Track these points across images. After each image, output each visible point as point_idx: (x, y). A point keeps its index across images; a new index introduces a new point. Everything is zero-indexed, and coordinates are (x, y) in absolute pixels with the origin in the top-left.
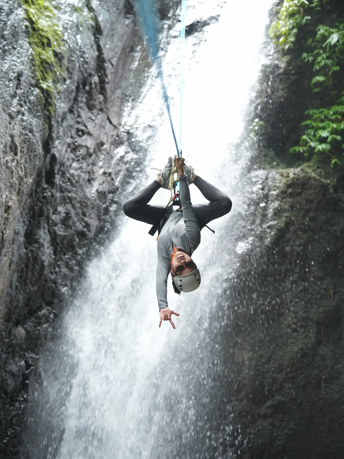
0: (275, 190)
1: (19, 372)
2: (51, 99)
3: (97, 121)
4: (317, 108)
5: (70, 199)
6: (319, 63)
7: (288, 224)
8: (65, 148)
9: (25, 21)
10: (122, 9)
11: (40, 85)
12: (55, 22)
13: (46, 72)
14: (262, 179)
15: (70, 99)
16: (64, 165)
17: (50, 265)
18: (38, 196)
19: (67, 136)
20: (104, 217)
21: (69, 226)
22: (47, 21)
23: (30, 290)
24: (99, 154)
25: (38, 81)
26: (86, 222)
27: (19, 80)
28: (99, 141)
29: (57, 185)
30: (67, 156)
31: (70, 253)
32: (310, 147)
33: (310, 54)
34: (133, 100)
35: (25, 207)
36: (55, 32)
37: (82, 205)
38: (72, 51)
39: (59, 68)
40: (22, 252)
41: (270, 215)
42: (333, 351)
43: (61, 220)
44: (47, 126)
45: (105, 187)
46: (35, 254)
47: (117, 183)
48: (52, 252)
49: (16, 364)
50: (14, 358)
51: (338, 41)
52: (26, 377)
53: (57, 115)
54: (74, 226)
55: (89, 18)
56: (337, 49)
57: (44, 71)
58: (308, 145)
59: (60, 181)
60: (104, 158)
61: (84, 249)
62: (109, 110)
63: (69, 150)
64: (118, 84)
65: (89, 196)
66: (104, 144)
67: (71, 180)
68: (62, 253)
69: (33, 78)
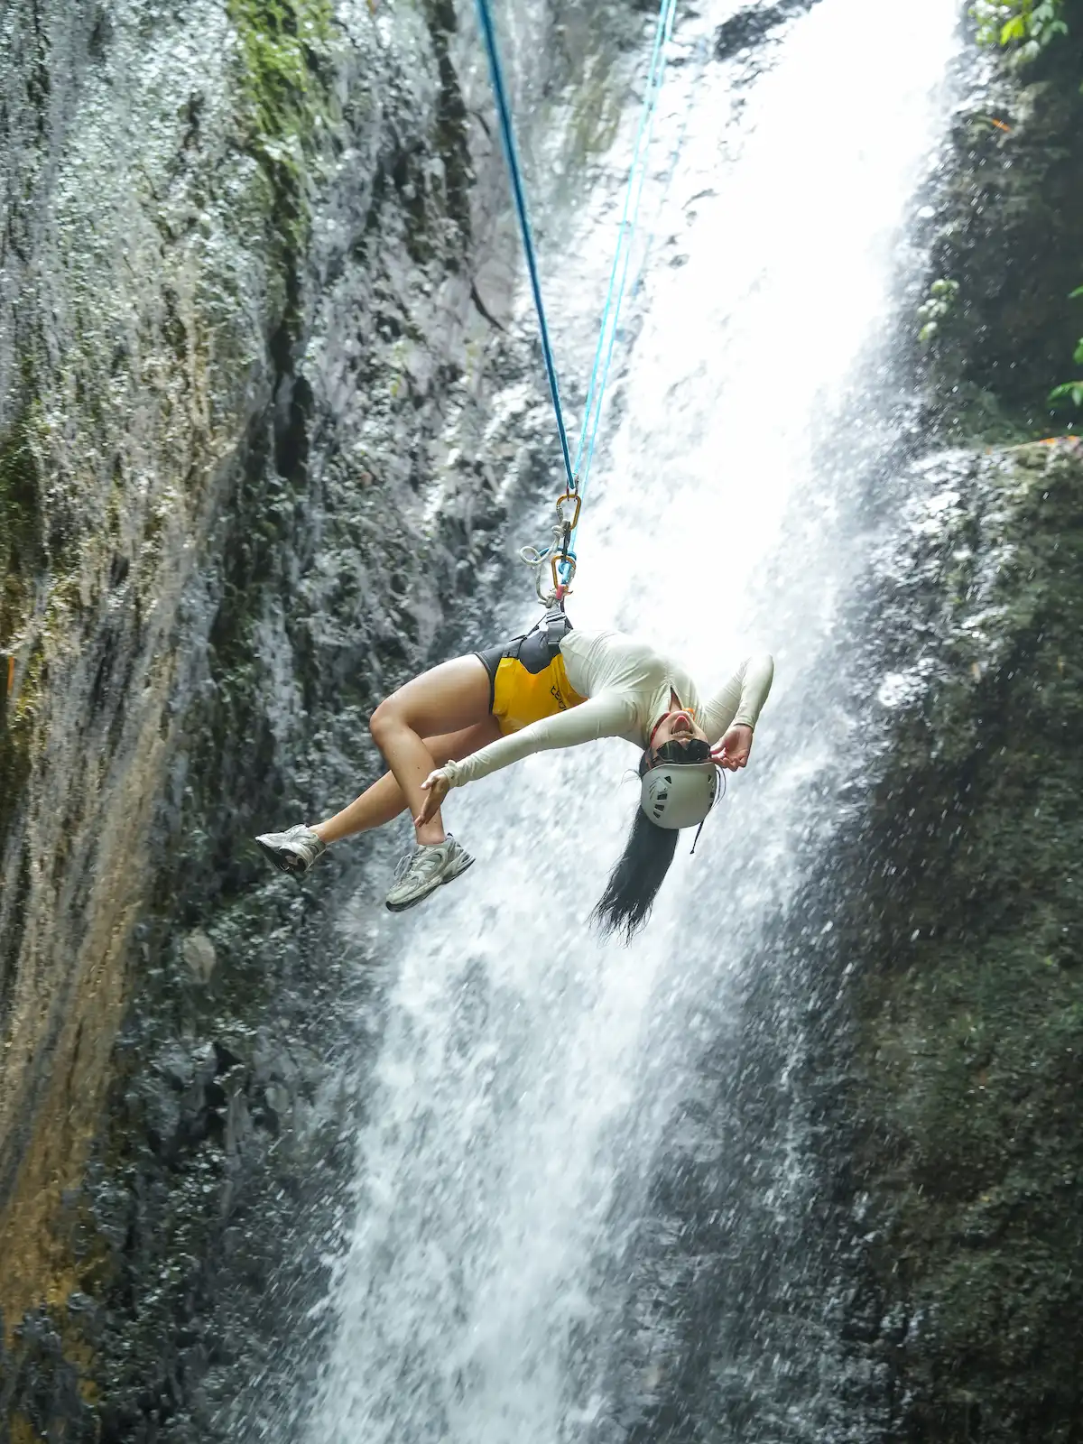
1: (194, 1076)
2: (296, 195)
3: (439, 300)
5: (355, 531)
8: (339, 367)
11: (259, 148)
13: (280, 110)
15: (357, 214)
16: (334, 423)
17: (290, 739)
18: (252, 509)
19: (344, 332)
20: (459, 601)
21: (350, 617)
23: (229, 815)
24: (445, 402)
25: (254, 132)
26: (403, 612)
27: (194, 121)
28: (444, 363)
29: (313, 484)
30: (344, 395)
31: (356, 708)
35: (213, 538)
37: (391, 557)
38: (363, 58)
39: (319, 104)
40: (203, 688)
43: (327, 597)
44: (281, 280)
45: (464, 507)
46: (244, 699)
47: (500, 498)
48: (297, 696)
49: (187, 1051)
50: (177, 1032)
52: (216, 1096)
53: (313, 252)
54: (368, 621)
57: (274, 107)
59: (323, 473)
60: (460, 418)
62: (476, 271)
63: (352, 377)
64: (502, 192)
65: (412, 527)
66: (461, 373)
67: (356, 472)
68: (329, 705)
69: (238, 123)
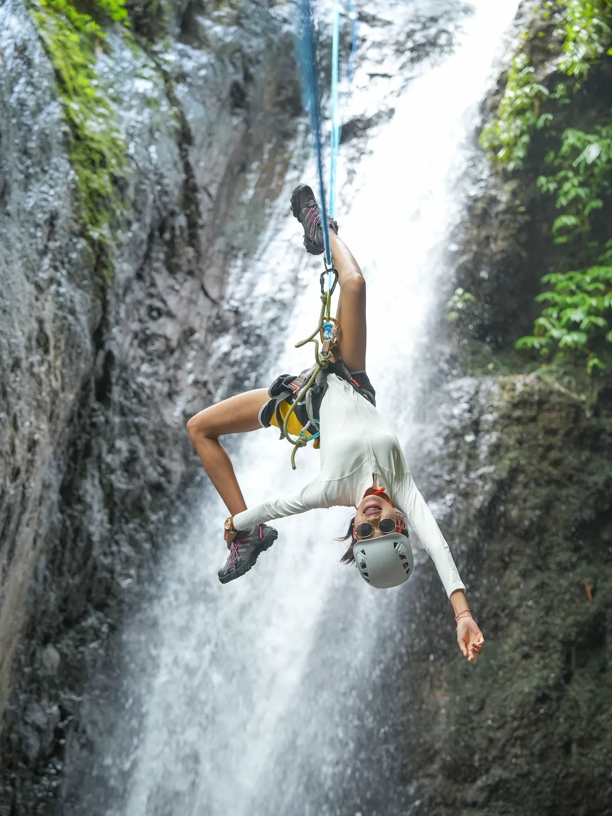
0: (491, 413)
1: (48, 724)
2: (107, 256)
3: (183, 293)
4: (563, 272)
5: (136, 426)
6: (566, 193)
7: (514, 472)
8: (129, 339)
9: (63, 124)
10: (227, 99)
11: (87, 234)
12: (113, 124)
13: (98, 211)
14: (468, 393)
15: (138, 256)
16: (126, 369)
17: (102, 540)
18: (82, 422)
19: (131, 319)
21: (135, 473)
22: (99, 124)
23: (68, 584)
24: (187, 349)
25: (84, 226)
26: (163, 467)
27: (53, 225)
28: (186, 327)
29: (115, 404)
30: (132, 353)
31: (138, 521)
32: (552, 338)
33: (551, 179)
34: (245, 255)
35: (61, 441)
36: (114, 141)
37: (157, 438)
38: (142, 173)
39: (119, 203)
40: (55, 519)
41: (482, 456)
42: (591, 691)
43: (122, 463)
44: (99, 303)
45: (197, 407)
46: (77, 523)
48: (105, 518)
49: (44, 711)
50: (38, 701)
51: (599, 157)
52: (59, 733)
53: (116, 284)
54: (144, 474)
55: (171, 116)
56: (597, 171)
57: (94, 209)
58: (548, 335)
59: (120, 396)
60: (195, 357)
61: (161, 513)
62: (204, 274)
63: (136, 342)
64: (219, 228)
65: (169, 422)
66: (196, 331)
67: (138, 394)
68: (123, 520)
69: (76, 221)
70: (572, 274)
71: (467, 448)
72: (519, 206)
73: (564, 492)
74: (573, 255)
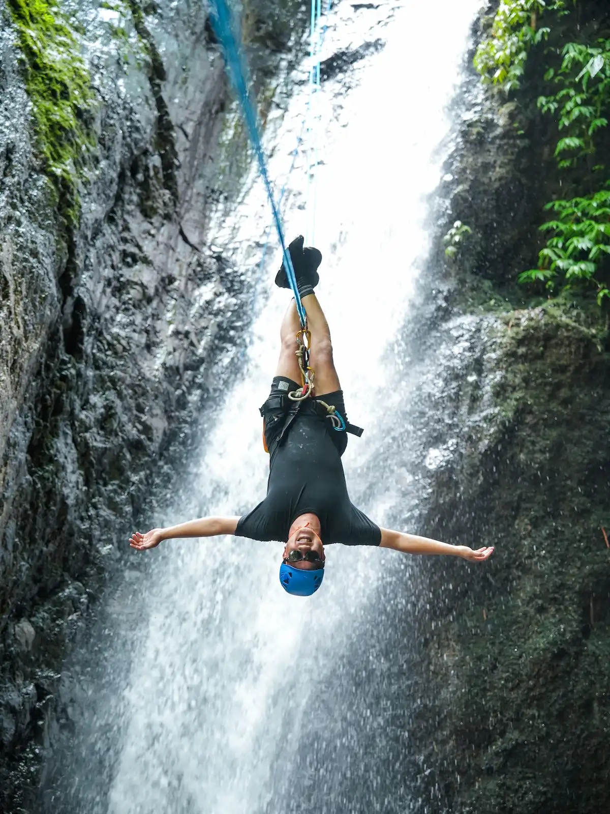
0: (494, 351)
1: (23, 705)
2: (72, 194)
3: (160, 238)
4: (567, 198)
5: (113, 380)
6: (569, 113)
7: (522, 411)
8: (100, 287)
9: (18, 51)
10: (201, 33)
11: (49, 170)
12: (76, 53)
13: (61, 145)
14: (470, 331)
15: (108, 197)
16: (99, 318)
17: (77, 504)
18: (51, 375)
19: (103, 265)
20: (177, 414)
21: (112, 430)
22: (59, 53)
23: (41, 551)
24: (165, 297)
25: (45, 161)
26: (143, 424)
27: (9, 160)
28: (164, 275)
29: (87, 356)
30: (104, 302)
31: (117, 482)
32: (558, 269)
33: (552, 98)
34: (226, 198)
35: (27, 395)
36: (76, 71)
37: (135, 392)
38: (109, 107)
39: (84, 138)
40: (24, 481)
41: (486, 397)
43: (97, 420)
44: (64, 244)
45: (178, 359)
46: (49, 485)
47: (200, 351)
48: (81, 479)
49: (19, 691)
50: (13, 680)
51: (603, 70)
52: (37, 714)
53: (83, 225)
54: (122, 431)
55: (140, 48)
56: (601, 87)
57: (56, 143)
58: (553, 266)
59: (93, 348)
60: (174, 306)
61: (142, 474)
62: (182, 218)
63: (109, 290)
64: (197, 169)
65: (148, 375)
66: (175, 279)
67: (113, 345)
68: (101, 482)
69: (36, 156)
70: (578, 199)
71: (469, 389)
72: (517, 129)
73: (577, 433)
74: (577, 181)
